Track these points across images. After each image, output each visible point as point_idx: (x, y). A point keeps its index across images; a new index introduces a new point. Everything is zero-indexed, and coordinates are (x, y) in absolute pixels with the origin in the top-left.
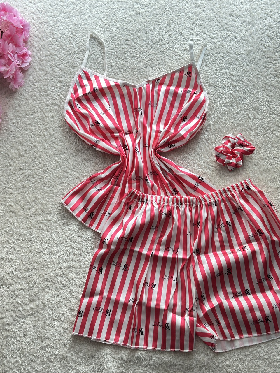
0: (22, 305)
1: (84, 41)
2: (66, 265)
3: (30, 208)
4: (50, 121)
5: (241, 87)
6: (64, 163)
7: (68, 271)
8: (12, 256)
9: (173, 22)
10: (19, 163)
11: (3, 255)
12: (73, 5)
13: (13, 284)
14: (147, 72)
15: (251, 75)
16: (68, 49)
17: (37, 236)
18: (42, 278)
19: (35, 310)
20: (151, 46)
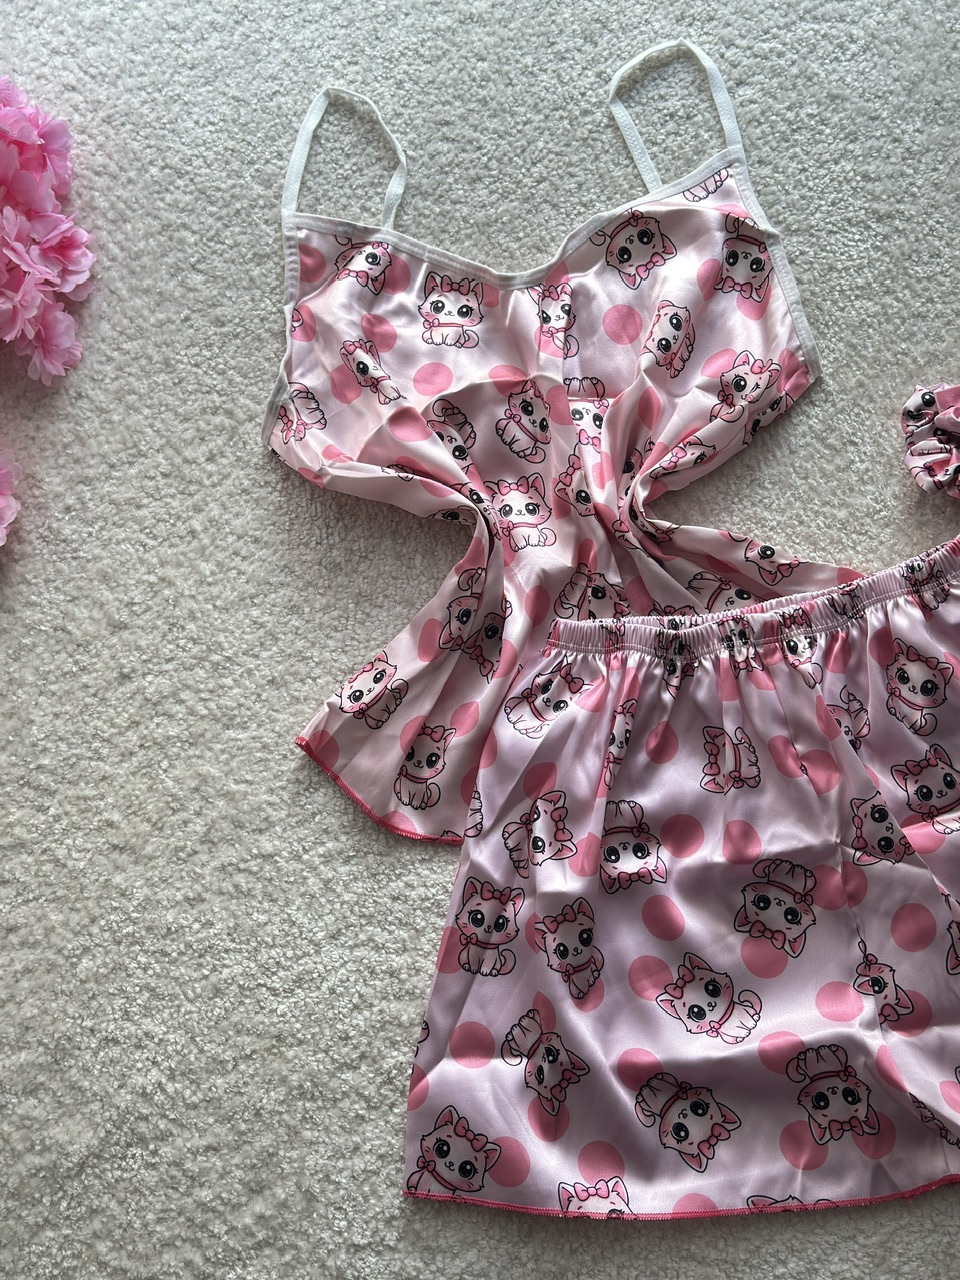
0: (221, 1214)
1: (280, 156)
2: (366, 1019)
3: (185, 823)
4: (204, 476)
5: (912, 216)
6: (286, 624)
7: (377, 1043)
8: (148, 1024)
9: (604, 27)
10: (113, 658)
11: (112, 1027)
12: (216, 34)
13: (172, 1134)
14: (540, 225)
15: (941, 163)
16: (227, 196)
17: (231, 925)
18: (283, 1090)
19: (274, 1223)
20: (536, 129)
